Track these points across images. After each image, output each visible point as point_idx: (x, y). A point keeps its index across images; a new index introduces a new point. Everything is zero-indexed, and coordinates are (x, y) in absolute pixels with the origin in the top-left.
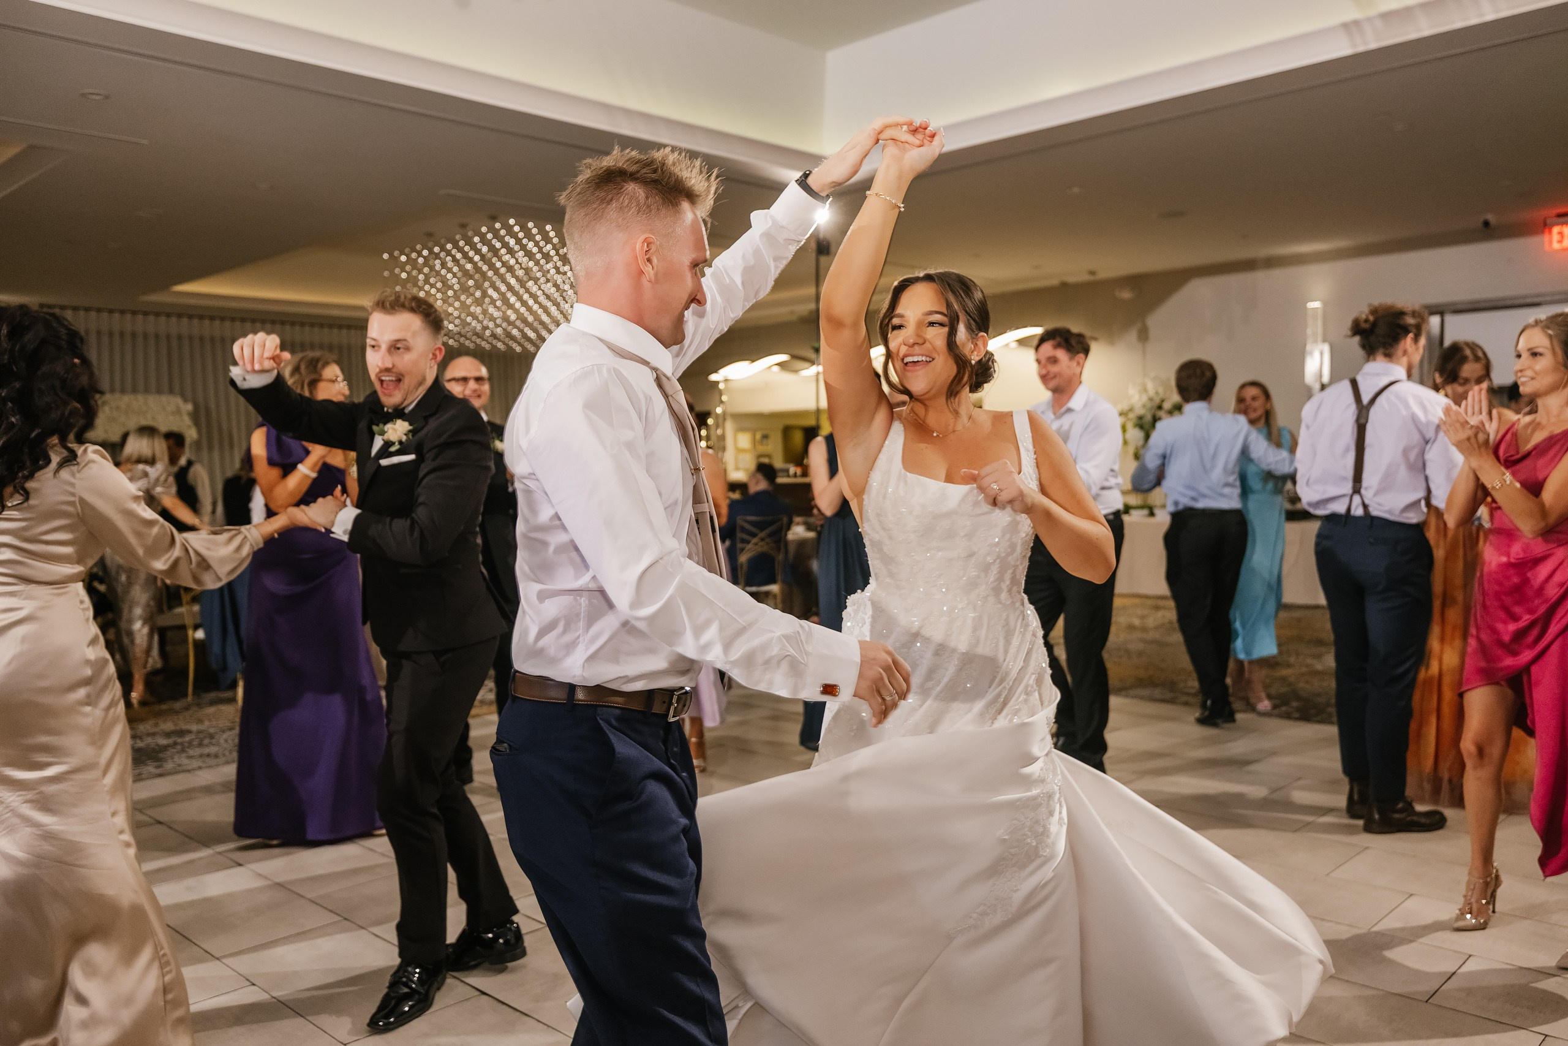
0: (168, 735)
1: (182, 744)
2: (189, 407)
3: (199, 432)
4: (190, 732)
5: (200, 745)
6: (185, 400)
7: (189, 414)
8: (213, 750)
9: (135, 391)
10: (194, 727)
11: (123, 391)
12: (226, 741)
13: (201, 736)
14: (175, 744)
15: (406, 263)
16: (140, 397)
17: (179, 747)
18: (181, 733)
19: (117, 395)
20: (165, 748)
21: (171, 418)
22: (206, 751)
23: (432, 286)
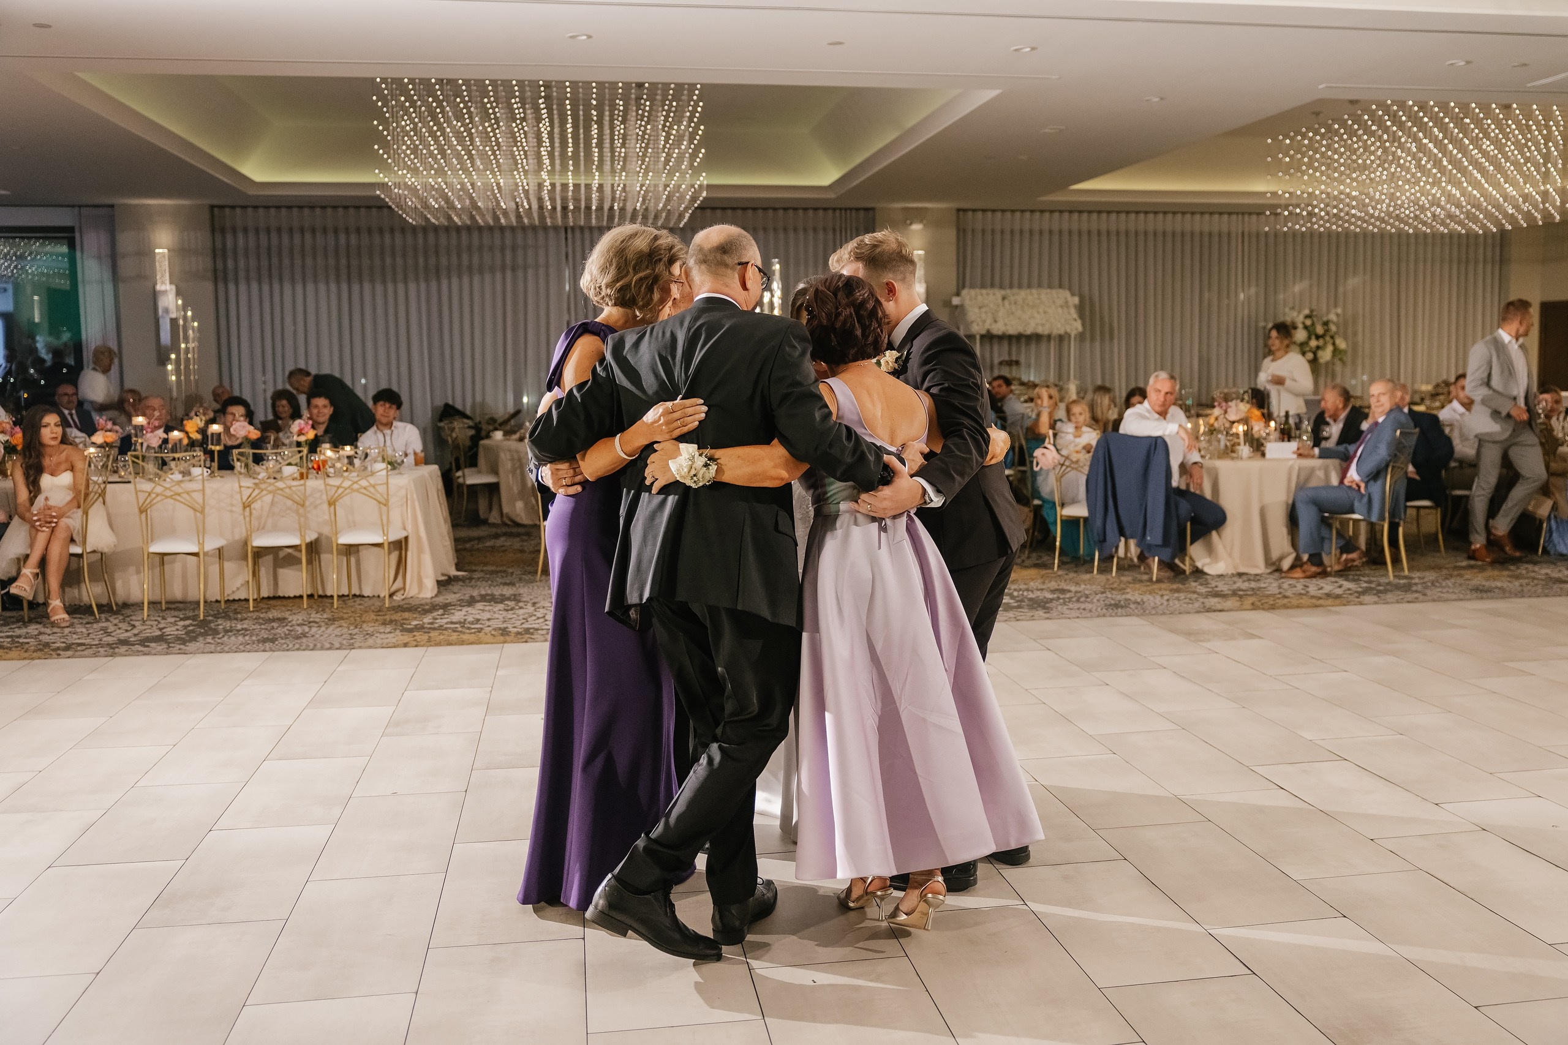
0: (1053, 591)
1: (1063, 599)
2: (1076, 300)
3: (1083, 325)
4: (1070, 591)
5: (1078, 601)
6: (1073, 295)
7: (1075, 306)
8: (1088, 606)
9: (1029, 286)
10: (1073, 588)
11: (1020, 287)
12: (1098, 600)
13: (1079, 595)
14: (1059, 598)
15: (1290, 147)
16: (1034, 291)
17: (1061, 601)
18: (1063, 591)
19: (1015, 290)
20: (1051, 600)
21: (1060, 310)
22: (1083, 606)
23: (1316, 170)
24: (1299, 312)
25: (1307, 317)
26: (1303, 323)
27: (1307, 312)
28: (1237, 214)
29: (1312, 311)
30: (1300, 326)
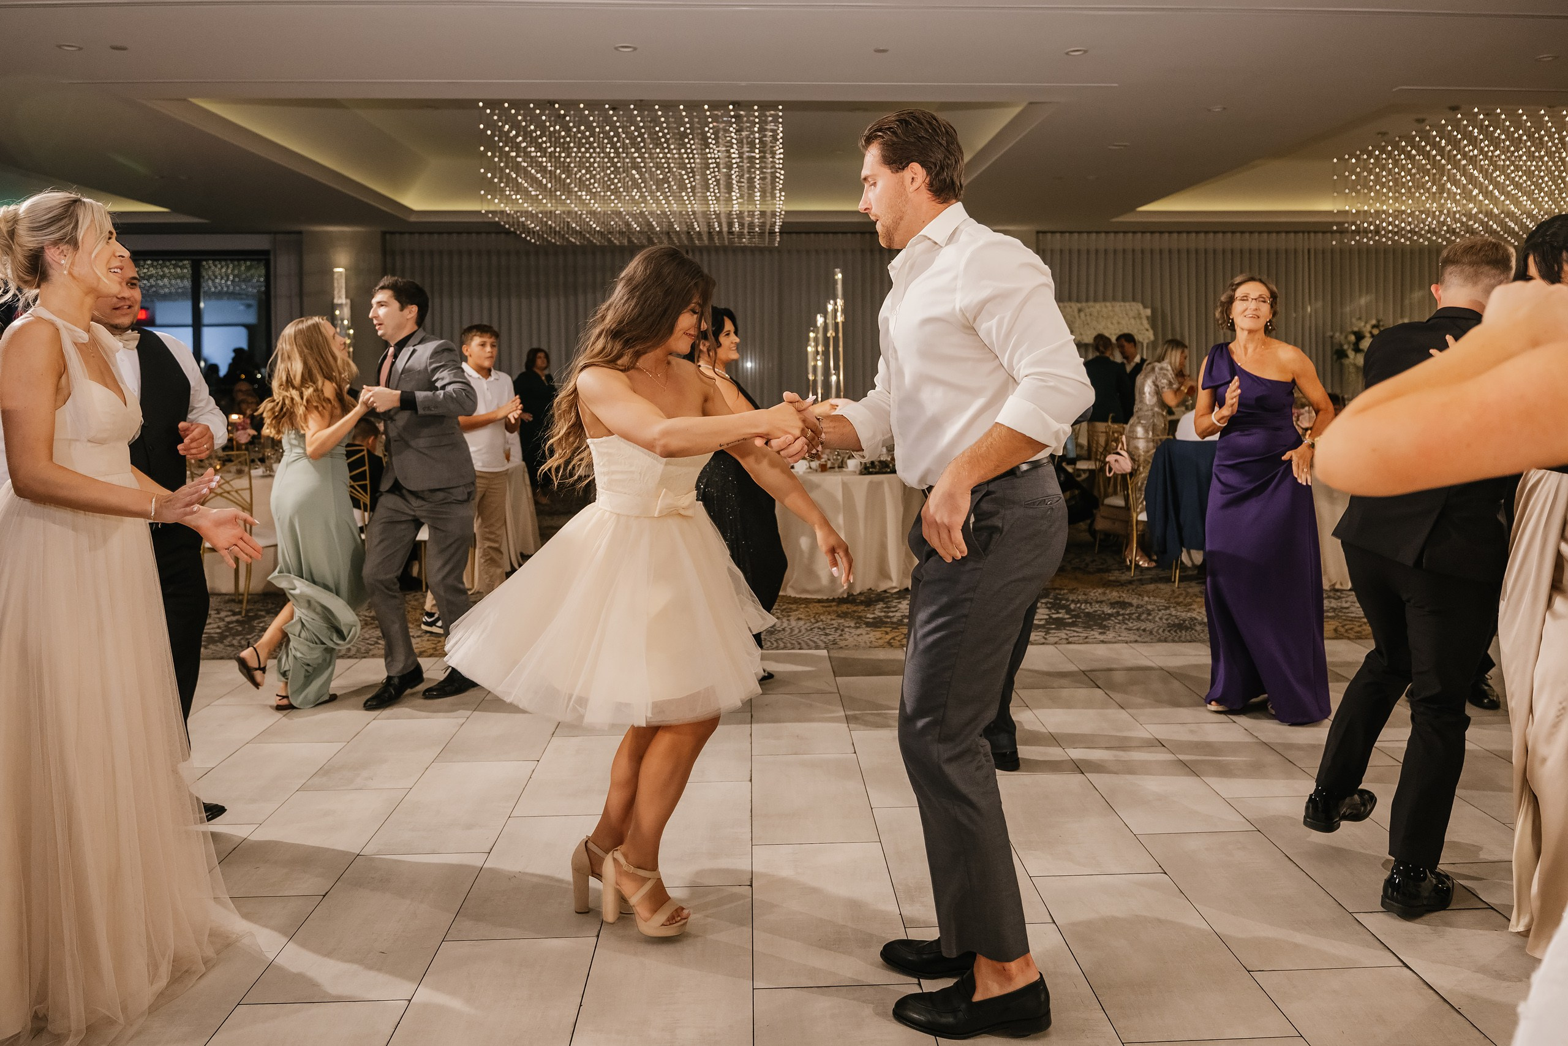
0: (1113, 605)
1: (1123, 615)
2: (1149, 312)
3: (1155, 334)
4: (1131, 605)
5: (1138, 619)
6: (1145, 307)
7: (1148, 318)
8: (1149, 626)
9: (1105, 300)
10: (1135, 602)
11: (1095, 300)
12: (1161, 619)
13: (1140, 610)
14: (1118, 614)
15: (1356, 165)
16: (1108, 304)
17: (1120, 618)
18: (1124, 605)
19: (1091, 304)
20: (1110, 615)
21: (1133, 321)
22: (1143, 626)
23: (1383, 185)
24: (1366, 323)
25: (1374, 327)
26: (1371, 333)
27: (1374, 322)
28: (1303, 232)
29: (1378, 321)
30: (1368, 335)
